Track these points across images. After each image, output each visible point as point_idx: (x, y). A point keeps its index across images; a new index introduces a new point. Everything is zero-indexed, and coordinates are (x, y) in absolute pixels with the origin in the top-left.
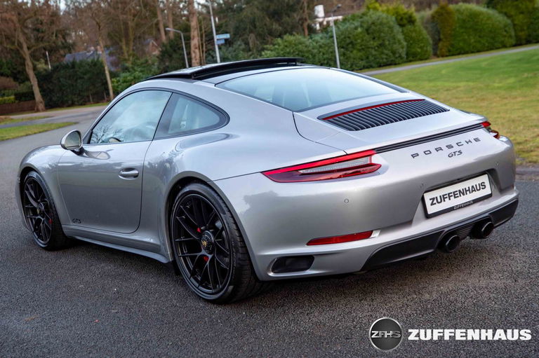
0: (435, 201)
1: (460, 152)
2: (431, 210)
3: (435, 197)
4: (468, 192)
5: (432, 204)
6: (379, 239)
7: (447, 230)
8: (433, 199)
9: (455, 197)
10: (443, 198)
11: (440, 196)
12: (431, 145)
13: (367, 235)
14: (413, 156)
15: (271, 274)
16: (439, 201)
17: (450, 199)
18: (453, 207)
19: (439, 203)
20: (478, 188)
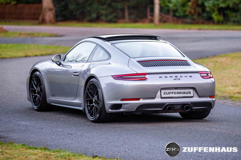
0: (166, 93)
1: (179, 79)
2: (163, 96)
3: (166, 92)
4: (181, 93)
5: (164, 94)
6: (142, 101)
7: (167, 104)
8: (165, 93)
9: (175, 94)
10: (170, 93)
11: (168, 92)
12: (168, 75)
13: (138, 99)
14: (160, 77)
15: (110, 110)
16: (167, 93)
17: (172, 94)
18: (173, 97)
19: (167, 94)
20: (187, 93)
